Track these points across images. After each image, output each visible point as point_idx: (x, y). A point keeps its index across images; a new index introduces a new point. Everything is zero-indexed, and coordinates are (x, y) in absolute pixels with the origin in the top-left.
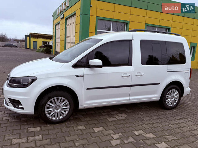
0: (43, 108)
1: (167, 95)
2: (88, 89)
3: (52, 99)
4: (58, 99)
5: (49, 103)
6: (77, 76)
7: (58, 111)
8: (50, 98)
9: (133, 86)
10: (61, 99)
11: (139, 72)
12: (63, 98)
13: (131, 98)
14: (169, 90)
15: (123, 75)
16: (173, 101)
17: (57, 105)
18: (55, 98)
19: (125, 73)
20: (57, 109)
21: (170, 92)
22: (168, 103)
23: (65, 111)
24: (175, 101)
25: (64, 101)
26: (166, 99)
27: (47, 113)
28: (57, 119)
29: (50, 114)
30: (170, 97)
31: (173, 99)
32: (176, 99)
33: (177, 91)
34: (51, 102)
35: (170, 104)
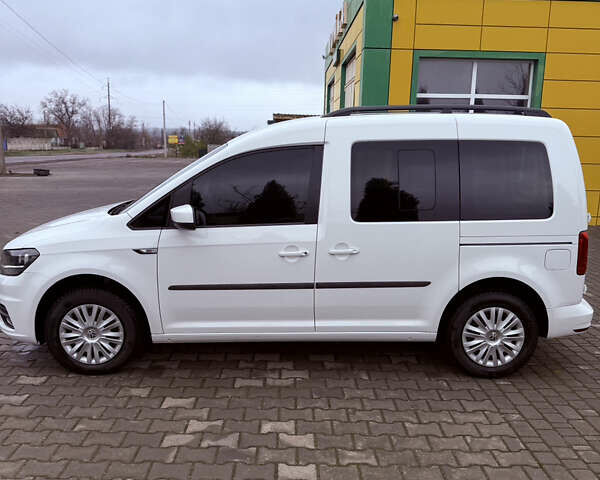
0: (55, 329)
2: (171, 288)
3: (76, 310)
4: (90, 311)
5: (67, 318)
6: (138, 251)
7: (94, 341)
8: (69, 306)
9: (320, 286)
10: (99, 310)
11: (342, 245)
12: (104, 309)
13: (319, 324)
15: (283, 253)
16: (496, 349)
17: (91, 325)
18: (83, 307)
19: (292, 247)
20: (92, 336)
21: (479, 317)
22: (476, 353)
23: (113, 345)
24: (507, 350)
25: (107, 316)
26: (464, 339)
27: (66, 344)
28: (93, 361)
29: (73, 346)
30: (479, 334)
31: (498, 343)
32: (514, 343)
33: (511, 315)
34: (74, 317)
35: (483, 358)
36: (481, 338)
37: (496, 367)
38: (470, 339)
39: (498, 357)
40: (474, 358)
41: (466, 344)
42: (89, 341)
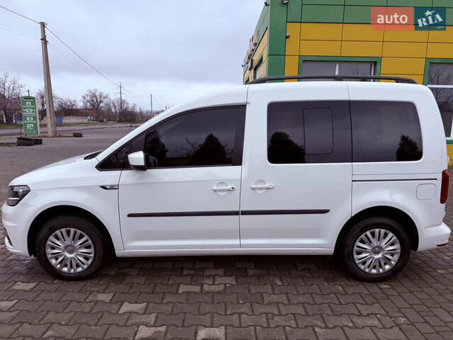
0: (43, 247)
1: (358, 243)
2: (130, 215)
3: (58, 232)
4: (68, 233)
5: (52, 238)
6: (104, 187)
7: (72, 256)
8: (53, 230)
9: (244, 213)
10: (75, 232)
11: (261, 181)
12: (79, 232)
13: (244, 242)
14: (364, 230)
15: (215, 188)
16: (379, 260)
17: (69, 243)
18: (64, 230)
19: (222, 183)
20: (70, 252)
21: (366, 236)
22: (364, 263)
23: (87, 259)
24: (387, 261)
25: (81, 237)
26: (354, 253)
27: (52, 258)
28: (72, 271)
29: (57, 259)
30: (366, 249)
31: (379, 256)
32: (392, 255)
33: (391, 235)
34: (57, 238)
35: (369, 267)
36: (367, 252)
37: (378, 274)
38: (359, 253)
39: (380, 266)
40: (362, 267)
41: (356, 256)
42: (69, 256)
